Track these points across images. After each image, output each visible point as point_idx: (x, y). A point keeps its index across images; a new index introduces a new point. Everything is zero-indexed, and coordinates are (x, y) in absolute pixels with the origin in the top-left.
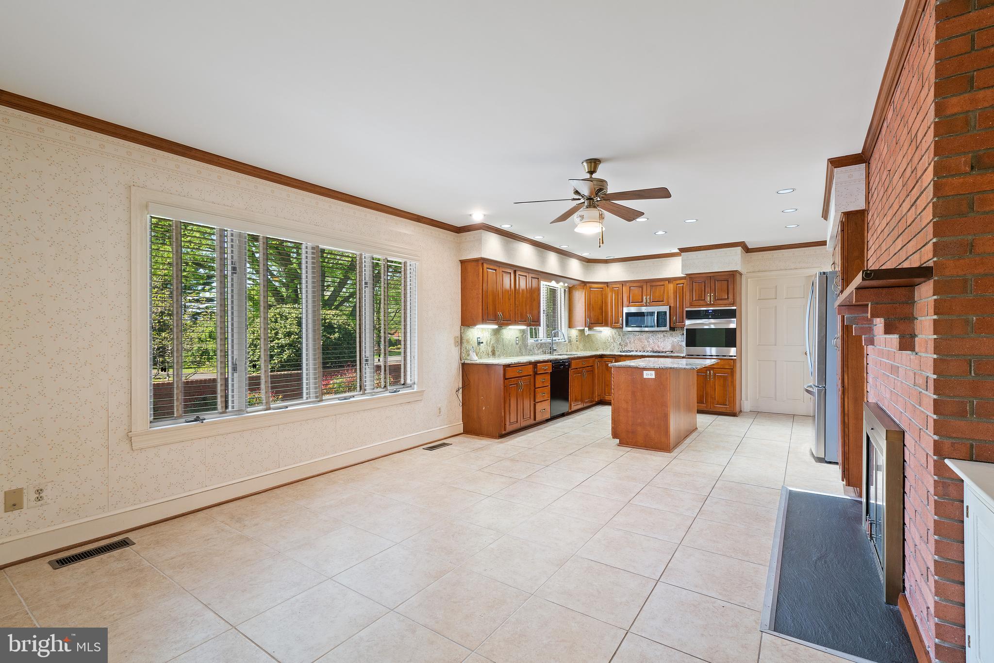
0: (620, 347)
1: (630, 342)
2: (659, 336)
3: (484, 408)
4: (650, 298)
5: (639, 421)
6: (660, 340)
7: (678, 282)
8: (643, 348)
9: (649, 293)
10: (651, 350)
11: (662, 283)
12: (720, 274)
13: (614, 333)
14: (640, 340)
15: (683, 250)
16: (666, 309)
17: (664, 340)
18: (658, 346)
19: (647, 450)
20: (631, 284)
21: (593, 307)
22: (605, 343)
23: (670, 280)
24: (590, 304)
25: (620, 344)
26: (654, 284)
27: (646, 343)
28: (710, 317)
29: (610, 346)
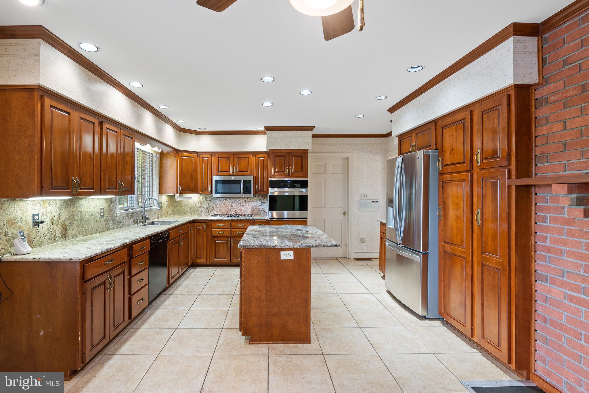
0: (207, 211)
1: (216, 206)
2: (241, 201)
3: (42, 333)
4: (236, 169)
5: (275, 310)
6: (242, 205)
7: (259, 156)
8: (227, 211)
9: (236, 164)
10: (234, 213)
11: (246, 156)
12: (295, 151)
13: (201, 199)
14: (225, 204)
15: (268, 128)
16: (250, 178)
17: (246, 204)
18: (240, 210)
19: (285, 344)
20: (220, 155)
21: (184, 175)
22: (193, 207)
23: (253, 154)
24: (182, 171)
25: (207, 208)
26: (240, 156)
27: (230, 207)
28: (289, 186)
29: (198, 210)
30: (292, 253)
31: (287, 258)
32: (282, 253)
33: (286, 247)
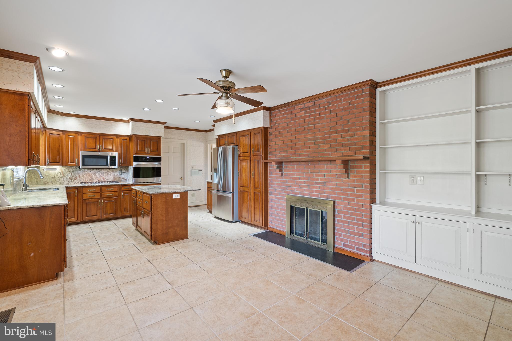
0: (70, 180)
1: (79, 176)
2: (104, 172)
3: (32, 254)
4: (103, 147)
5: (170, 225)
6: (104, 174)
7: (122, 138)
8: (91, 180)
9: (102, 143)
10: (97, 181)
11: (112, 137)
12: (153, 137)
13: (63, 170)
14: (88, 174)
15: (133, 120)
16: (116, 154)
17: (108, 174)
18: (103, 179)
19: (176, 241)
20: (86, 135)
21: (52, 149)
22: (54, 178)
23: (118, 136)
24: (49, 146)
25: (70, 178)
26: (106, 137)
27: (93, 176)
28: (148, 160)
29: (60, 180)
30: (179, 195)
31: (177, 197)
32: (174, 195)
33: (176, 192)
